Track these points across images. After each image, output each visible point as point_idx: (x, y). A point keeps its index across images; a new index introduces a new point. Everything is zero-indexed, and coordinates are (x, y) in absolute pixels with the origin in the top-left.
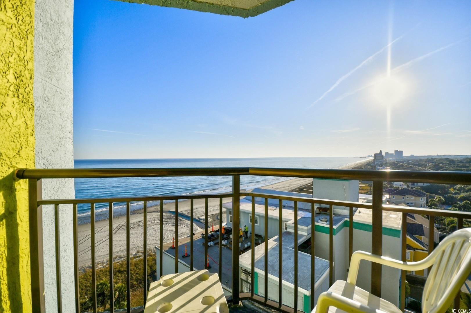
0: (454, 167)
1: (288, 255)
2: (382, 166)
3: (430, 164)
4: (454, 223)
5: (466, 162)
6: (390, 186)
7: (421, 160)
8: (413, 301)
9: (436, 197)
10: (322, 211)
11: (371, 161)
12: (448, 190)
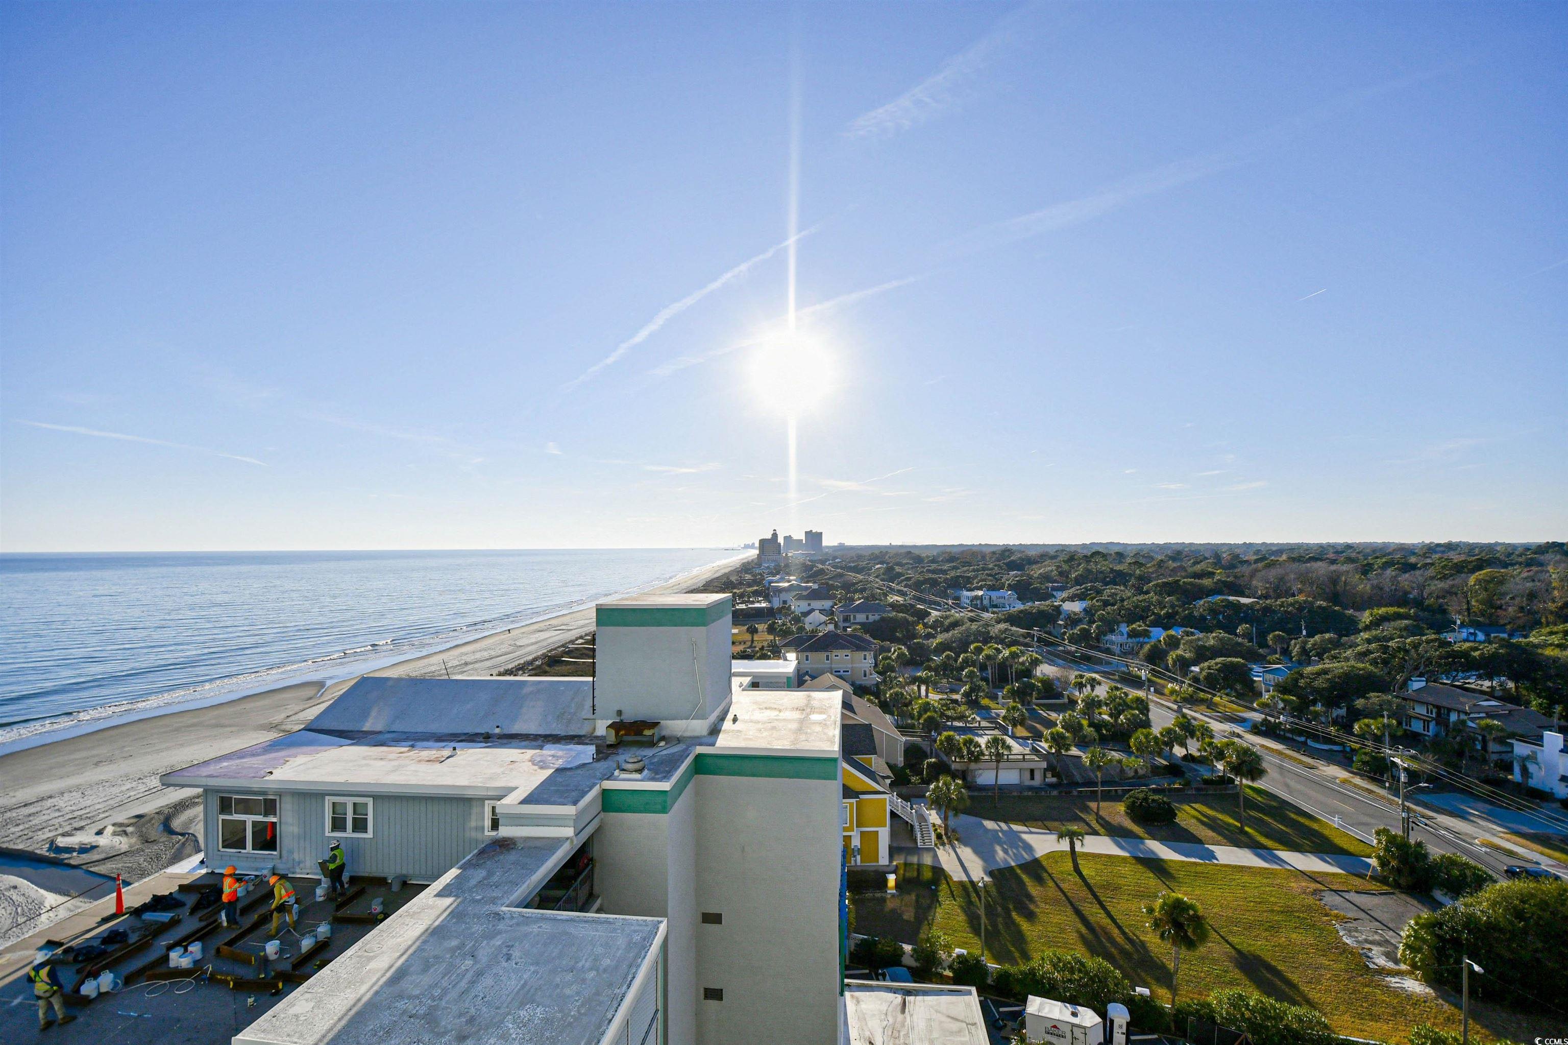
0: (922, 572)
1: (499, 943)
2: (778, 573)
3: (877, 566)
4: (929, 710)
5: (942, 561)
6: (798, 629)
7: (860, 557)
8: (863, 940)
9: (893, 650)
10: (626, 735)
11: (752, 561)
12: (915, 629)
